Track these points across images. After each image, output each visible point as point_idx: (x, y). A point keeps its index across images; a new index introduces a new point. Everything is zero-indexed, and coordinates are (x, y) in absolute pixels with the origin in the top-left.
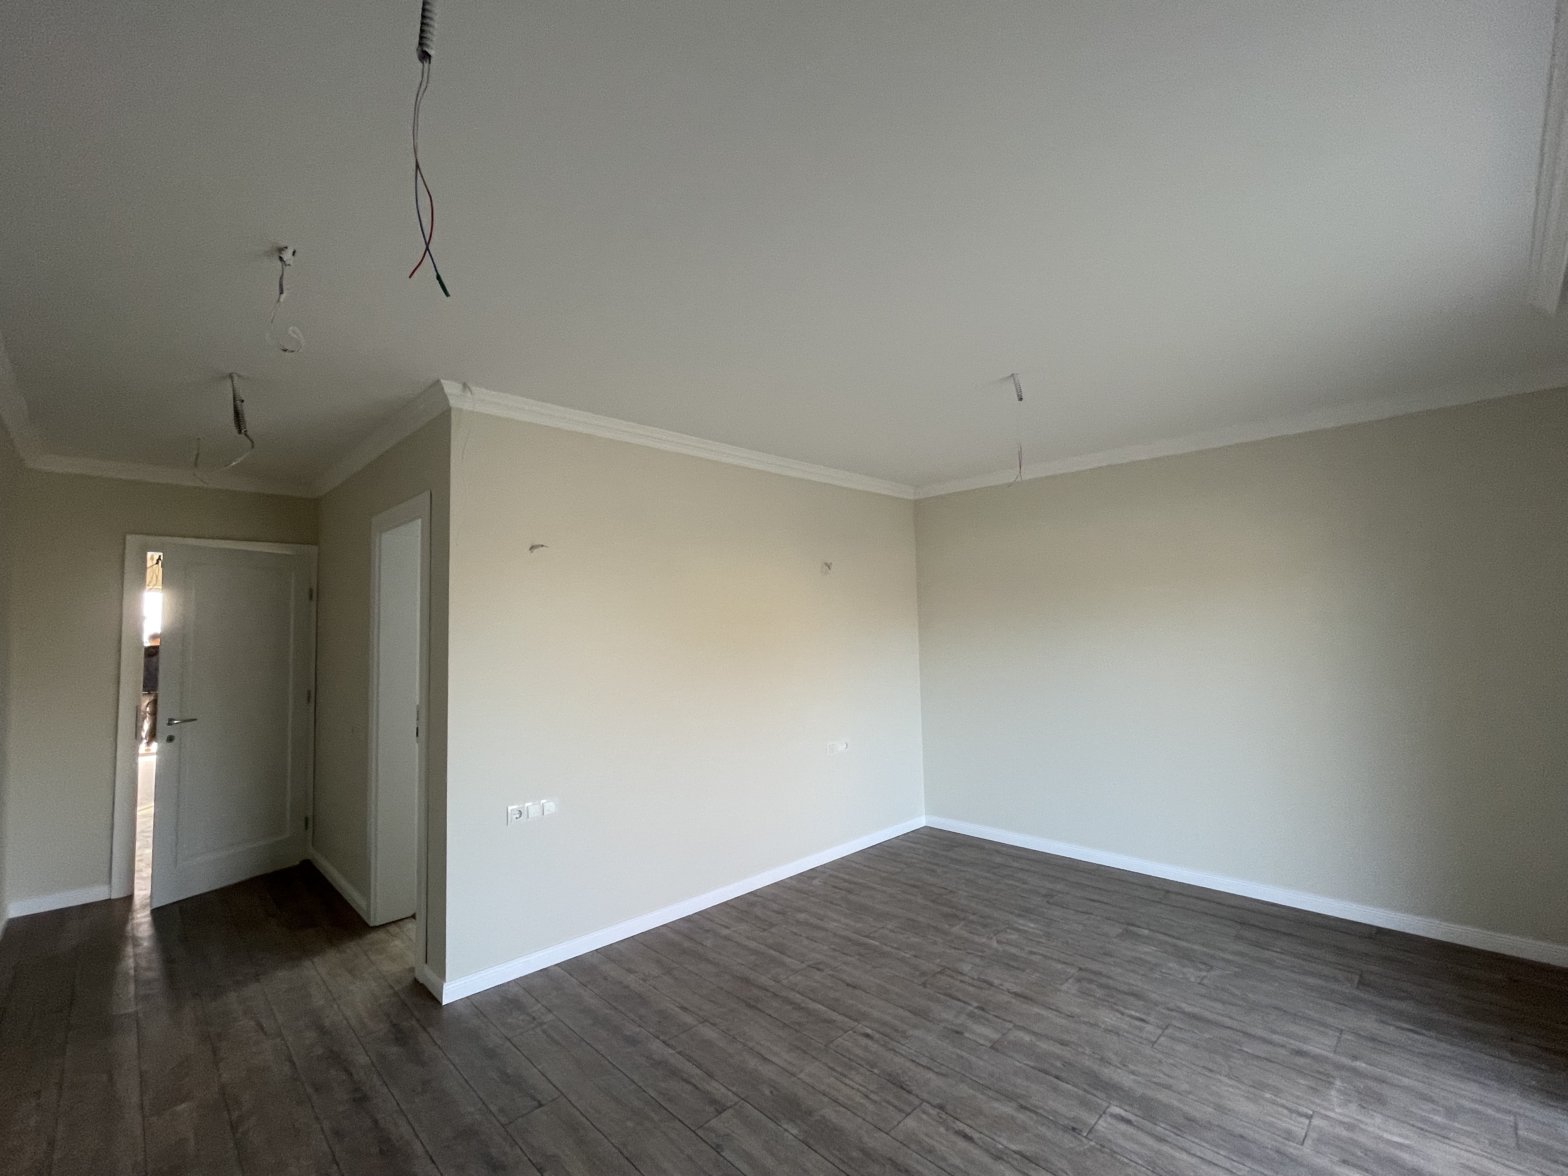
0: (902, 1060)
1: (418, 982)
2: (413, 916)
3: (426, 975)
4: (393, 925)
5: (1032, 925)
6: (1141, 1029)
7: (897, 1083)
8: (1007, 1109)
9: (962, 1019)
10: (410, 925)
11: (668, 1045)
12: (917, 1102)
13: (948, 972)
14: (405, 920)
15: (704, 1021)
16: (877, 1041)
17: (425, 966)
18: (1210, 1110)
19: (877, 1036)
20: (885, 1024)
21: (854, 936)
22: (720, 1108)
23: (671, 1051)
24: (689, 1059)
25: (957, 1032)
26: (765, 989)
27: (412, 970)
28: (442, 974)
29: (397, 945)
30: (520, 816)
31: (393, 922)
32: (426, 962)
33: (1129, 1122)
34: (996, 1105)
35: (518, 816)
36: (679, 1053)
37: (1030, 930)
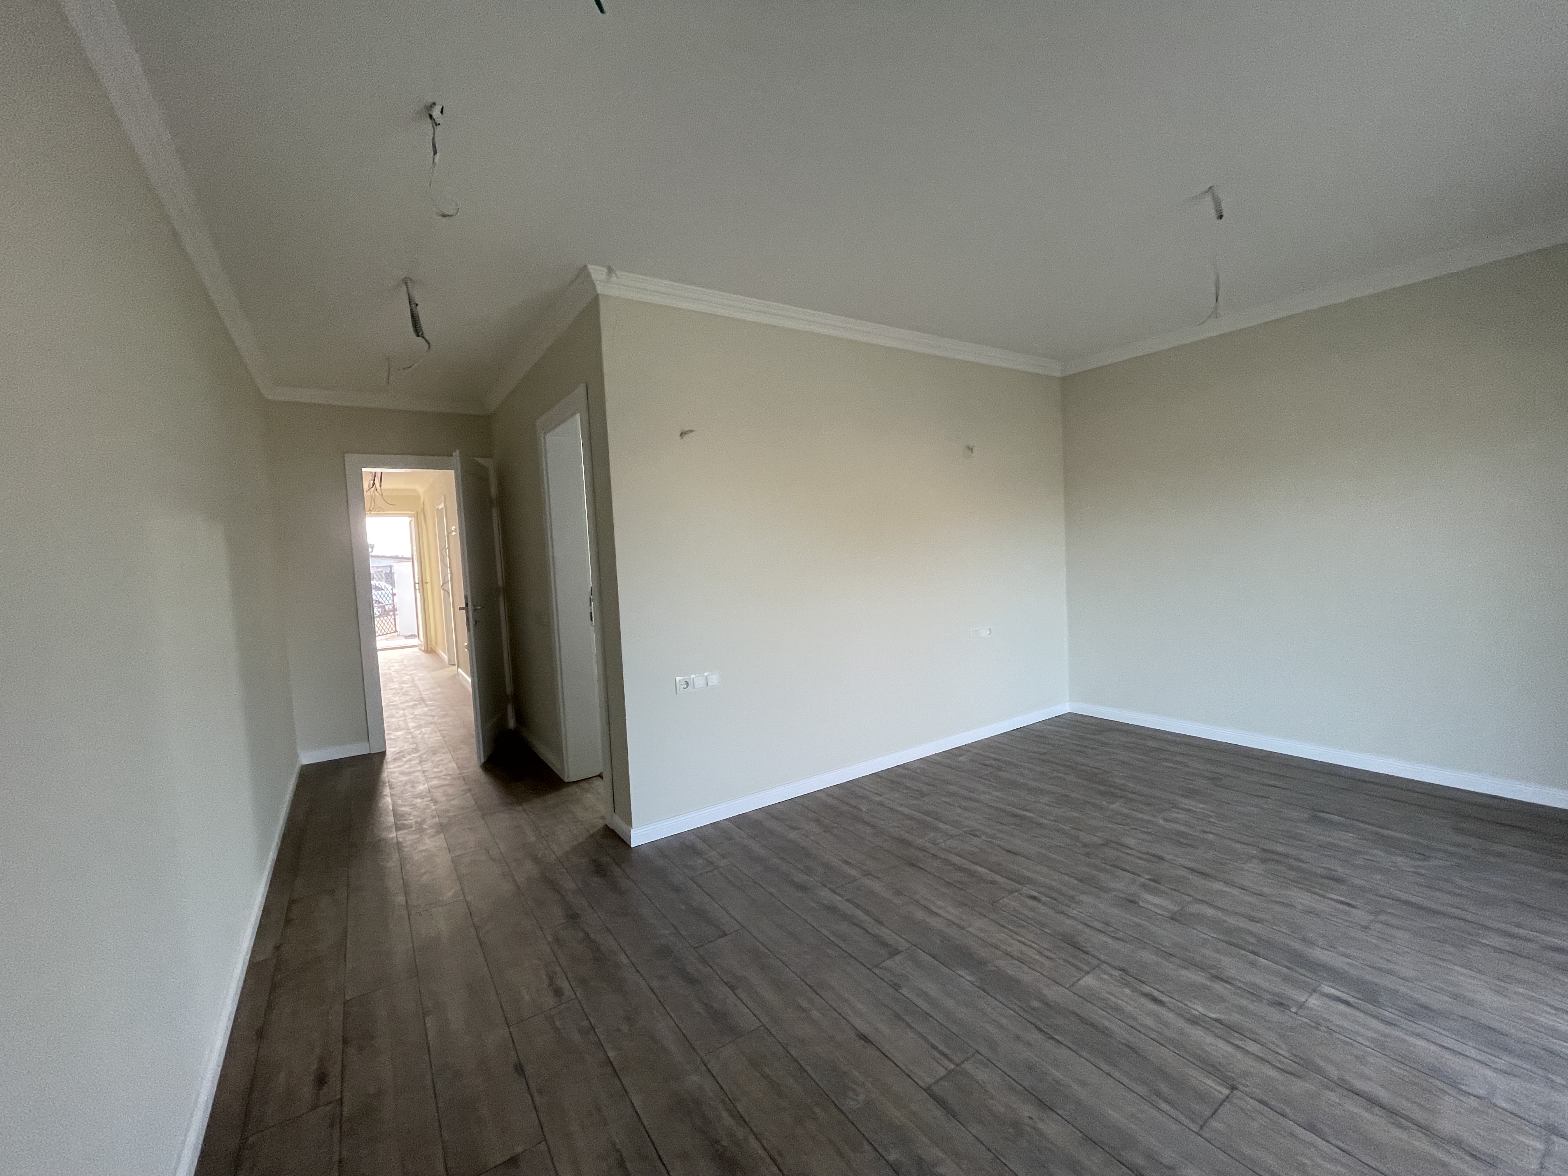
0: (1074, 923)
1: (609, 828)
2: (600, 776)
3: (617, 823)
4: (584, 782)
5: (1201, 806)
6: (1346, 913)
7: (1072, 943)
8: (1199, 978)
9: (1134, 889)
10: (597, 782)
11: (835, 893)
12: (1095, 962)
13: (1113, 845)
14: (593, 779)
15: (867, 874)
16: (1044, 904)
17: (614, 814)
18: (1446, 998)
19: (1044, 899)
20: (1052, 888)
21: (1009, 808)
22: (894, 952)
23: (839, 898)
24: (857, 906)
25: (1132, 901)
26: (923, 850)
27: (603, 818)
28: (629, 822)
29: (589, 798)
30: (687, 686)
31: (584, 780)
32: (614, 811)
33: (1347, 1003)
34: (1184, 972)
35: (685, 686)
36: (848, 900)
37: (1198, 810)
